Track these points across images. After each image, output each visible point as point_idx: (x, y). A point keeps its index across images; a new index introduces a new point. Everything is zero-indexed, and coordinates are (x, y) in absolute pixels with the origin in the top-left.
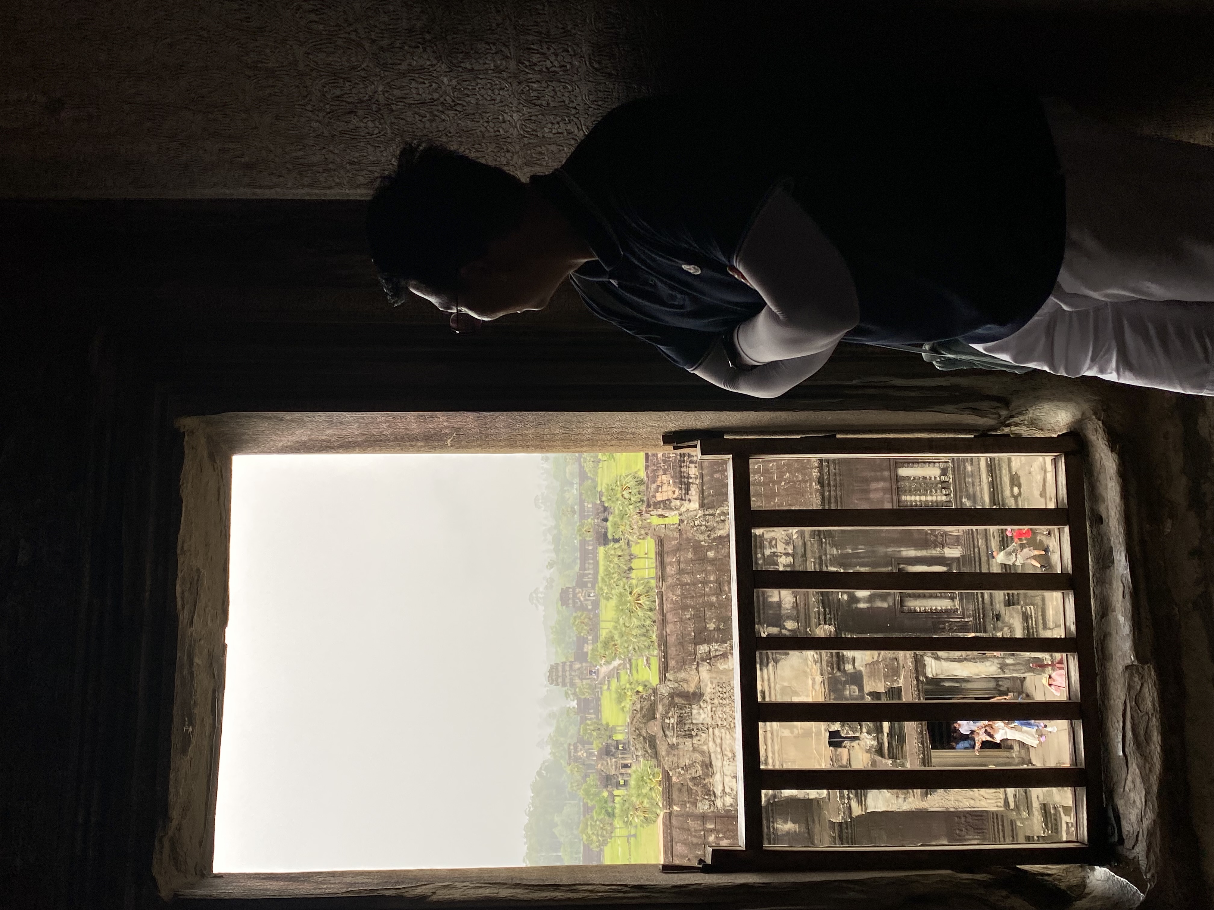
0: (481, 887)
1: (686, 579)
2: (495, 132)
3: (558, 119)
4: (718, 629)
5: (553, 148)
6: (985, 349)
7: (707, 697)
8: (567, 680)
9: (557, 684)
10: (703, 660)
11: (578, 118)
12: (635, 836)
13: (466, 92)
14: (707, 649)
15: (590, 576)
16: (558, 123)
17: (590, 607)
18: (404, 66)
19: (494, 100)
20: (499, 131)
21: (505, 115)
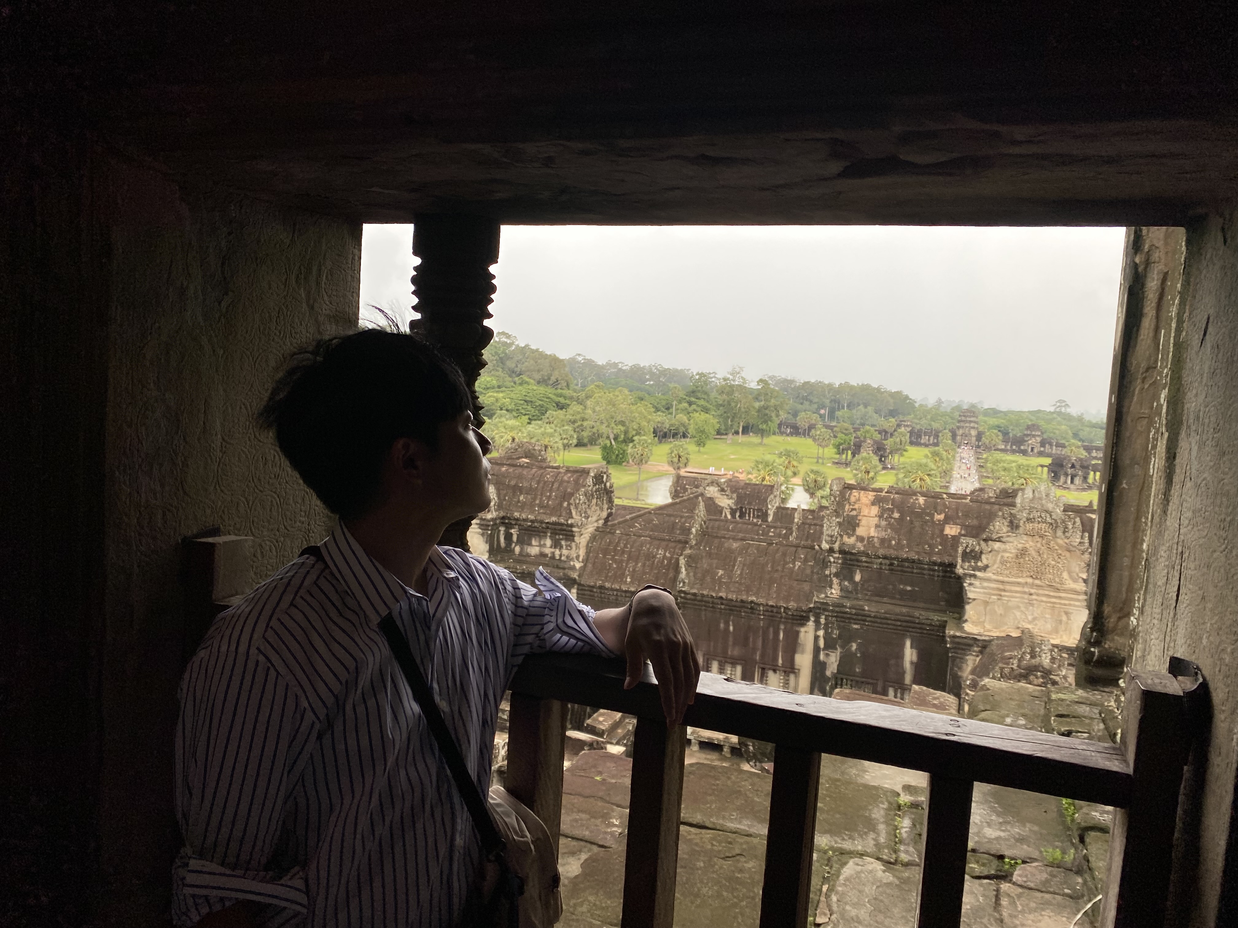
8: (962, 424)
9: (960, 416)
15: (1050, 450)
17: (1022, 447)
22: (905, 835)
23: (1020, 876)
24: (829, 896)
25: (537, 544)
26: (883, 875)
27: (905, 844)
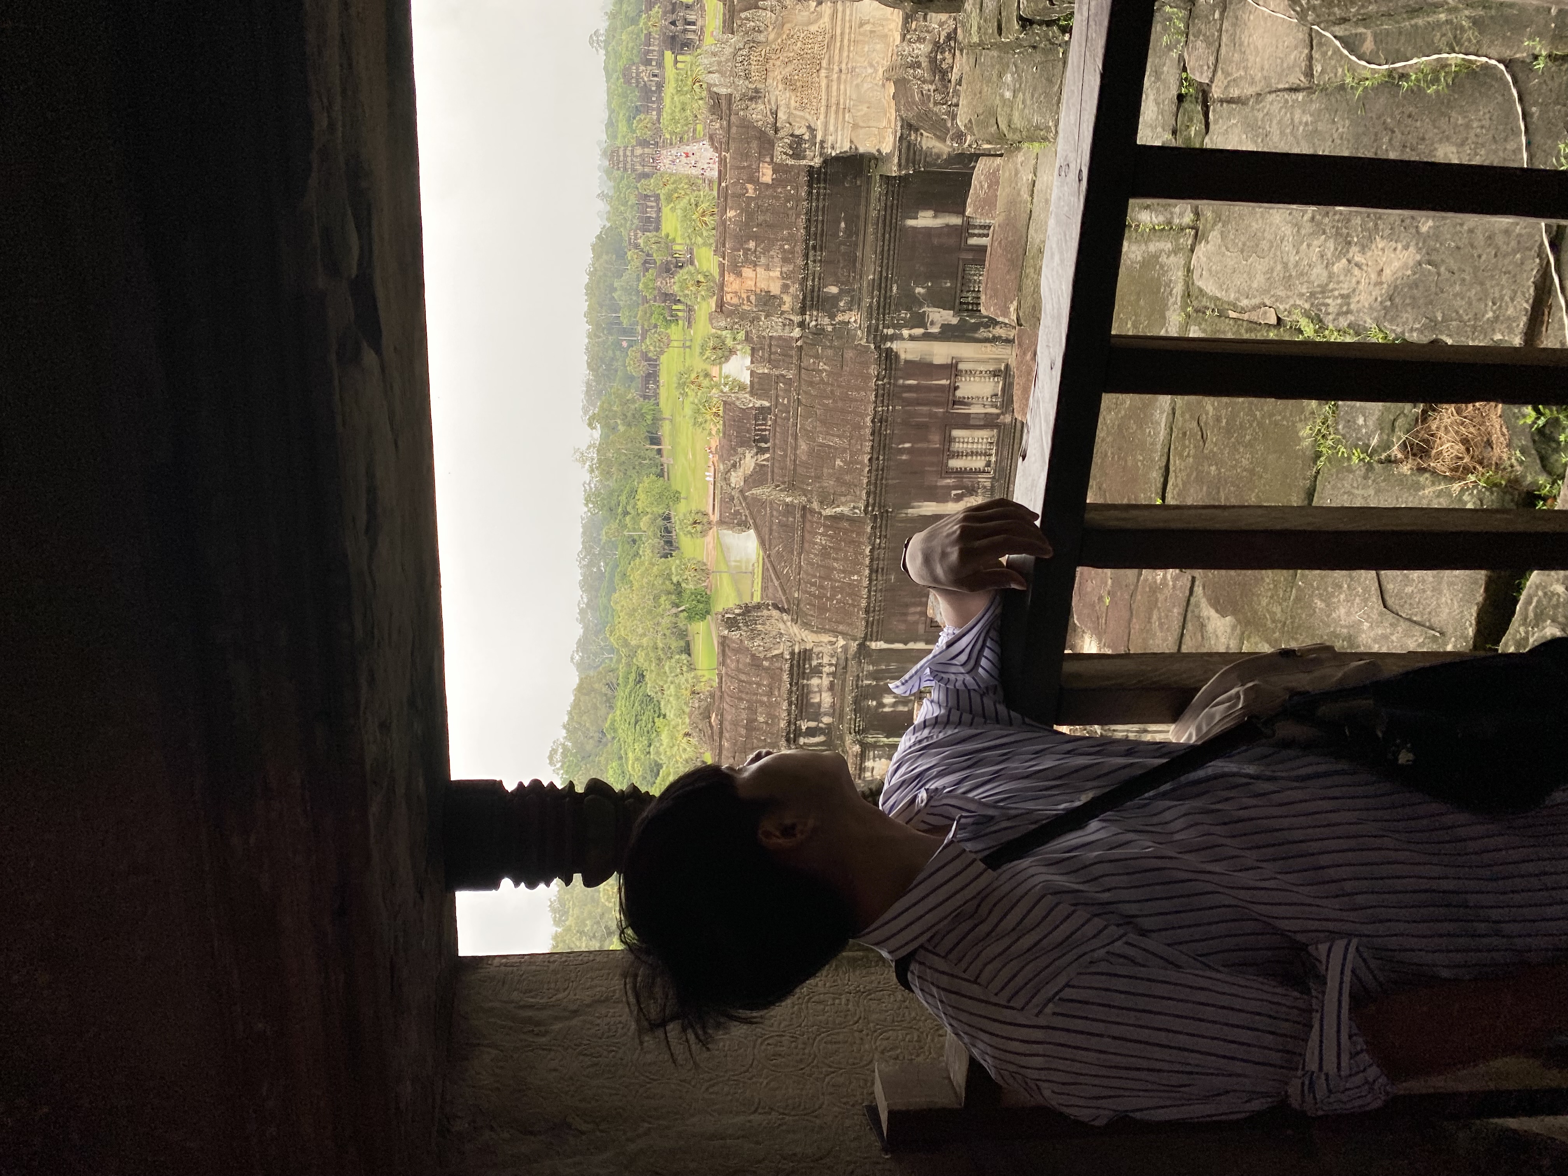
8: (629, 166)
9: (618, 169)
17: (654, 89)
22: (1161, 218)
23: (1202, 73)
24: (1242, 308)
25: (818, 695)
26: (1211, 243)
27: (1172, 217)
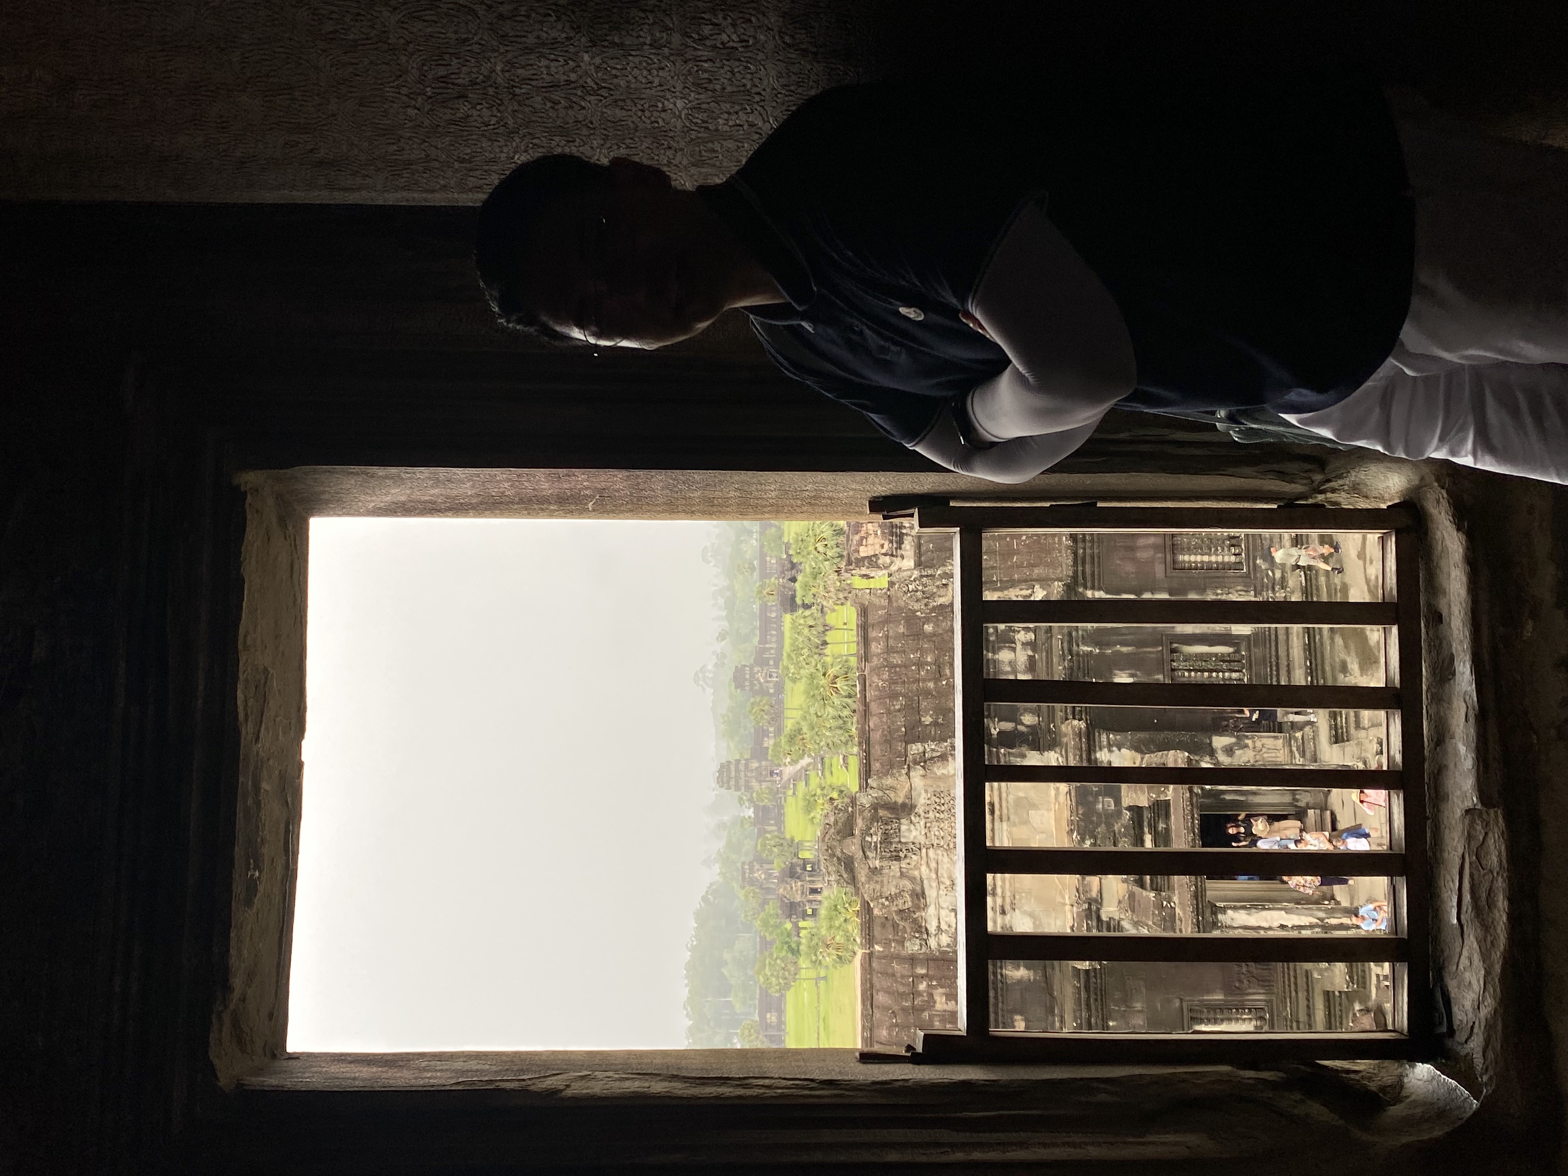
0: (627, 1079)
1: (896, 659)
2: (652, 122)
3: (737, 108)
4: (935, 724)
5: (731, 144)
6: (1299, 422)
7: (920, 810)
8: (742, 782)
9: (729, 788)
10: (916, 763)
11: (762, 107)
12: (825, 978)
13: (614, 72)
14: (921, 749)
15: (772, 651)
16: (737, 113)
17: (771, 691)
18: (531, 40)
19: (651, 83)
20: (658, 123)
21: (666, 102)
